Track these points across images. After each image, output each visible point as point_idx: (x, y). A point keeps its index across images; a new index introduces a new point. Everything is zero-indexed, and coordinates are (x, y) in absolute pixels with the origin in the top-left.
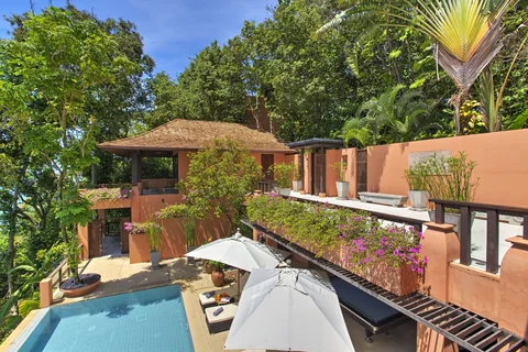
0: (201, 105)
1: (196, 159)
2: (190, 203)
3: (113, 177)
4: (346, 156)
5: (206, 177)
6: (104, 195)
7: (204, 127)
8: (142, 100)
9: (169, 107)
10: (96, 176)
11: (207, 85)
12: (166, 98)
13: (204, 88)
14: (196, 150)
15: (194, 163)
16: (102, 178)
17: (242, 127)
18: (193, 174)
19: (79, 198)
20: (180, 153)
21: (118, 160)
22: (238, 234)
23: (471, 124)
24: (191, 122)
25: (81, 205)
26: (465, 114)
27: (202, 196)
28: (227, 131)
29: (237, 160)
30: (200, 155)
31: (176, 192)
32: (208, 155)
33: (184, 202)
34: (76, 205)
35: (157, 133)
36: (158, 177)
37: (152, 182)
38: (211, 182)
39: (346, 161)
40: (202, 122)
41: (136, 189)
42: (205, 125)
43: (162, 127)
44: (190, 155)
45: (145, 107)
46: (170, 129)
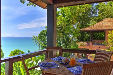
3: (84, 39)
6: (82, 44)
8: (94, 13)
9: (103, 14)
10: (80, 39)
16: (81, 39)
19: (76, 44)
20: (106, 31)
21: (86, 34)
25: (76, 46)
34: (75, 46)
35: (98, 24)
36: (99, 39)
37: (97, 41)
41: (91, 43)
43: (100, 22)
44: (109, 32)
45: (95, 15)
46: (103, 23)
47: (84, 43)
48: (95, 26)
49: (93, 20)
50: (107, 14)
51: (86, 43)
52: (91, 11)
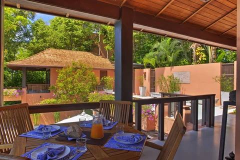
0: (65, 39)
1: (62, 73)
2: (57, 98)
4: (145, 73)
5: (67, 83)
6: (6, 92)
7: (66, 54)
8: (27, 35)
9: (45, 41)
11: (69, 28)
12: (43, 35)
13: (66, 30)
14: (61, 68)
15: (60, 75)
17: (89, 54)
18: (60, 81)
20: (51, 69)
22: (83, 113)
23: (200, 59)
24: (58, 50)
26: (198, 54)
27: (64, 94)
28: (80, 57)
29: (84, 74)
30: (63, 71)
31: (49, 92)
32: (68, 71)
33: (54, 98)
37: (34, 86)
38: (70, 86)
39: (145, 76)
40: (64, 51)
41: (24, 90)
42: (67, 52)
43: (41, 53)
44: (58, 70)
45: (28, 39)
46: (46, 55)
47: (11, 90)
48: (32, 59)
49: (26, 48)
50: (50, 42)
51: (15, 90)
52: (22, 30)
